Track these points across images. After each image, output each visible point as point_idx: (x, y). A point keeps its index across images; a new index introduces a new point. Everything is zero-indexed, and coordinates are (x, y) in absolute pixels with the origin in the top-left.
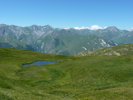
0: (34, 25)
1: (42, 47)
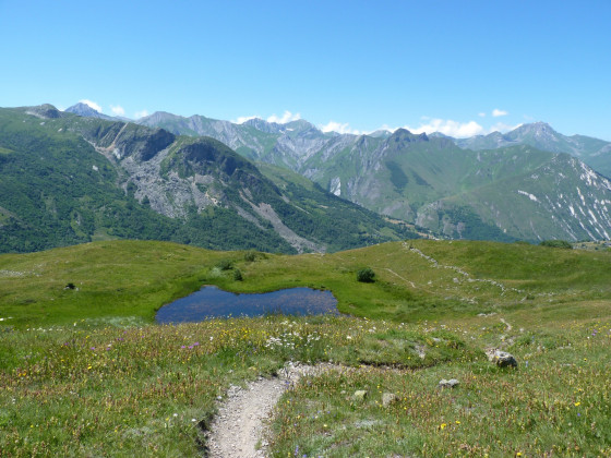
1: (337, 193)
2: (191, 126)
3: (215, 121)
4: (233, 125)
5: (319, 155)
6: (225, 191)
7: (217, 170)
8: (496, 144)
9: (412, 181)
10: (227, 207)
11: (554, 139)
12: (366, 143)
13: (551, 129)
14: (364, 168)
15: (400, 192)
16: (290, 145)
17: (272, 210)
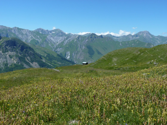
0: (40, 29)
1: (68, 58)
2: (13, 31)
3: (23, 29)
4: (30, 31)
5: (63, 43)
6: (19, 58)
7: (17, 50)
8: (130, 39)
9: (96, 53)
10: (19, 64)
11: (151, 37)
12: (80, 39)
13: (150, 33)
14: (79, 48)
15: (91, 57)
16: (52, 39)
17: (38, 65)
